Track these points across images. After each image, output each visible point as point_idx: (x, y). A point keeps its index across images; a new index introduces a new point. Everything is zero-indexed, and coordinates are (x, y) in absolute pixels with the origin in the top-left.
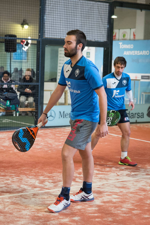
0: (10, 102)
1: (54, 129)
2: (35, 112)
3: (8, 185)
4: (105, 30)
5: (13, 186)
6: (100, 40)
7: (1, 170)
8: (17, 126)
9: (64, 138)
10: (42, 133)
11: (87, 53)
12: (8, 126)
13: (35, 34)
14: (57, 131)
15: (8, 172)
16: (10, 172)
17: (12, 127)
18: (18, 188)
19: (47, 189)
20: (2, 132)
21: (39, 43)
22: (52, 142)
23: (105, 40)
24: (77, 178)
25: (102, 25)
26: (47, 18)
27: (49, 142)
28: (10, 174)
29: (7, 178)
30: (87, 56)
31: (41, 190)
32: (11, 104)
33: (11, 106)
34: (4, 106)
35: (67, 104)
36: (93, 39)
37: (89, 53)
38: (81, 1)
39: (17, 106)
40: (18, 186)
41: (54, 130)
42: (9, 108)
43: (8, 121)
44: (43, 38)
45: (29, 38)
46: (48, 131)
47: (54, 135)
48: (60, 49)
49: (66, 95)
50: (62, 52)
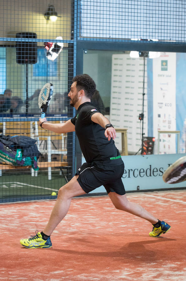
0: (22, 152)
1: (101, 198)
2: (66, 168)
6: (180, 39)
7: (3, 271)
8: (36, 194)
9: (117, 213)
10: (79, 206)
11: (162, 62)
12: (19, 193)
13: (65, 31)
14: (106, 202)
15: (14, 275)
16: (17, 275)
17: (27, 196)
20: (8, 205)
21: (73, 47)
22: (96, 221)
26: (85, 3)
27: (90, 222)
28: (16, 277)
30: (163, 67)
32: (23, 156)
33: (24, 159)
34: (12, 160)
35: (127, 153)
36: (169, 39)
37: (166, 62)
39: (35, 158)
41: (101, 200)
42: (21, 162)
43: (20, 185)
44: (79, 38)
45: (58, 38)
46: (90, 202)
47: (101, 208)
48: (114, 56)
49: (125, 138)
50: (119, 62)
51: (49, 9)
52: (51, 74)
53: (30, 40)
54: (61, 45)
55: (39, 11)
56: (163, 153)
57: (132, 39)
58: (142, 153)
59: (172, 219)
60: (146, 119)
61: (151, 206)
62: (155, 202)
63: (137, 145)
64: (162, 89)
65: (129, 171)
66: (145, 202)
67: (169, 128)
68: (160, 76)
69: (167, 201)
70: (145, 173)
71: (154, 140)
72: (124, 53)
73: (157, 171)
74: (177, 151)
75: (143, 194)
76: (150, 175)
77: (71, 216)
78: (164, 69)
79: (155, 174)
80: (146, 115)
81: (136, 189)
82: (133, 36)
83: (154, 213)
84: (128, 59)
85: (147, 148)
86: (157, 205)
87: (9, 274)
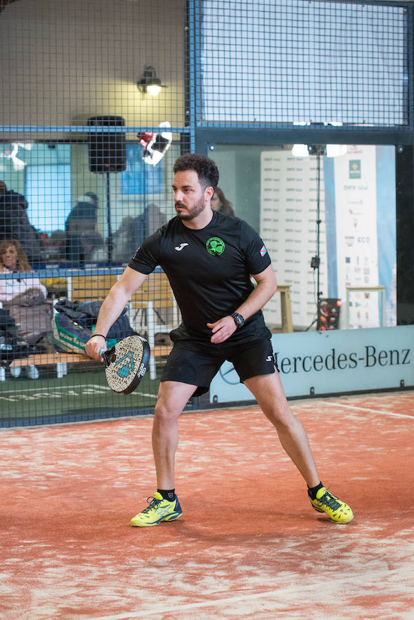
1: (245, 410)
3: (88, 590)
4: (396, 89)
5: (101, 592)
6: (381, 121)
7: (71, 543)
8: (129, 405)
10: (206, 426)
11: (351, 162)
12: (97, 405)
13: (174, 111)
14: (255, 418)
15: (90, 551)
16: (96, 550)
17: (113, 409)
18: (116, 598)
19: (207, 598)
20: (78, 425)
21: (188, 139)
22: (238, 452)
23: (397, 122)
24: (306, 562)
25: (386, 75)
26: (210, 61)
27: (227, 453)
29: (86, 568)
30: (352, 172)
31: (187, 602)
35: (290, 328)
36: (361, 121)
37: (358, 162)
38: (317, 4)
40: (119, 592)
41: (246, 414)
43: (100, 390)
44: (199, 124)
45: (162, 125)
46: (226, 417)
47: (246, 427)
48: (265, 155)
49: (287, 301)
50: (273, 165)
51: (146, 74)
52: (150, 189)
53: (112, 129)
54: (167, 136)
55: (127, 78)
56: (356, 327)
57: (295, 124)
58: (318, 328)
59: (373, 445)
60: (323, 267)
61: (337, 422)
62: (342, 415)
63: (309, 313)
64: (351, 212)
65: (295, 360)
66: (326, 415)
67: (366, 281)
68: (347, 188)
69: (364, 414)
70: (324, 363)
71: (339, 303)
72: (282, 148)
73: (346, 359)
74: (381, 323)
75: (320, 402)
76: (334, 367)
77: (192, 443)
78: (355, 175)
79: (342, 364)
80: (324, 258)
81: (308, 393)
82: (296, 118)
83: (342, 435)
84: (289, 159)
85: (328, 319)
86: (347, 421)
87: (82, 550)
